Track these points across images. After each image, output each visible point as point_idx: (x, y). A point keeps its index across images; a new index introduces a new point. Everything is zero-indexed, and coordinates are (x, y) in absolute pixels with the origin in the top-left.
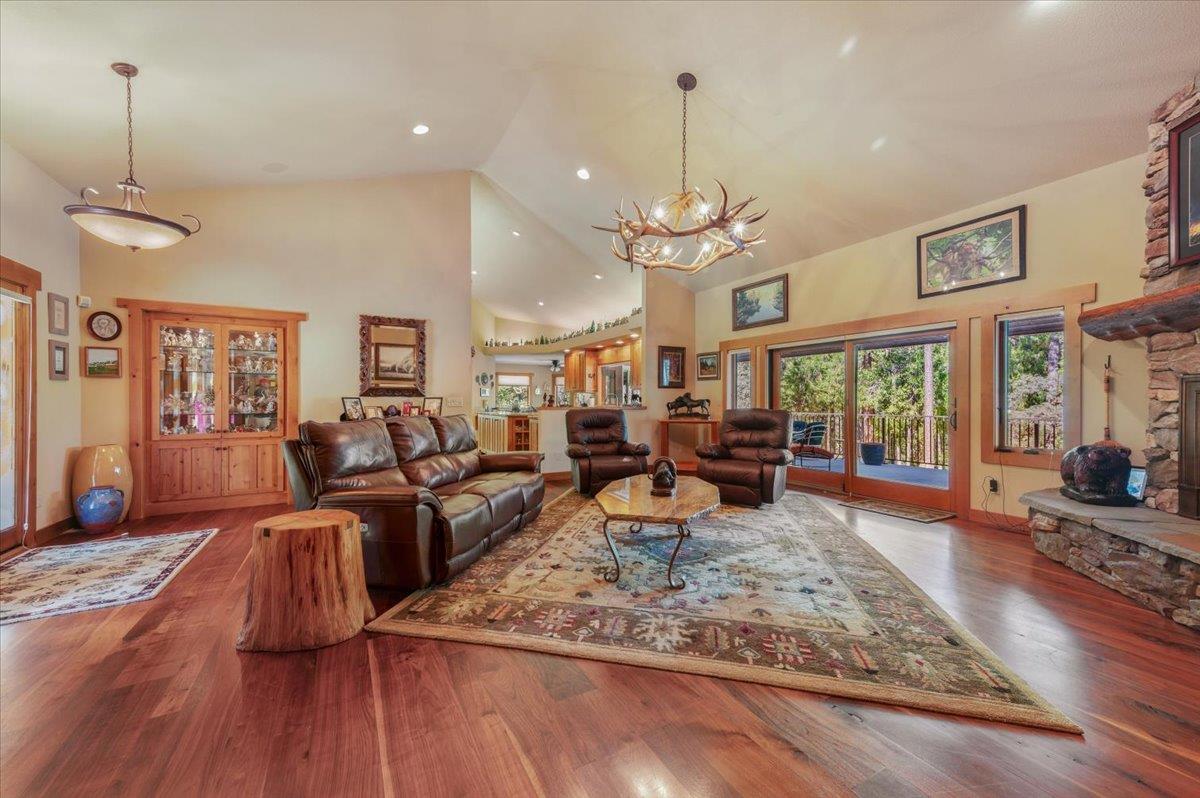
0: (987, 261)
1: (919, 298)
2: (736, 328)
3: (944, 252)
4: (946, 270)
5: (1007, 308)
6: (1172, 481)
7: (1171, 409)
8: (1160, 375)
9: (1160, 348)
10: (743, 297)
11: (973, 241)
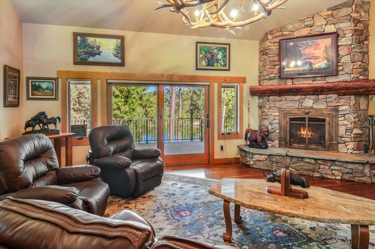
0: (219, 61)
1: (196, 70)
2: (76, 63)
3: (206, 52)
4: (206, 60)
5: (225, 80)
6: (277, 138)
7: (276, 118)
8: (271, 108)
9: (273, 100)
10: (84, 41)
11: (215, 51)
